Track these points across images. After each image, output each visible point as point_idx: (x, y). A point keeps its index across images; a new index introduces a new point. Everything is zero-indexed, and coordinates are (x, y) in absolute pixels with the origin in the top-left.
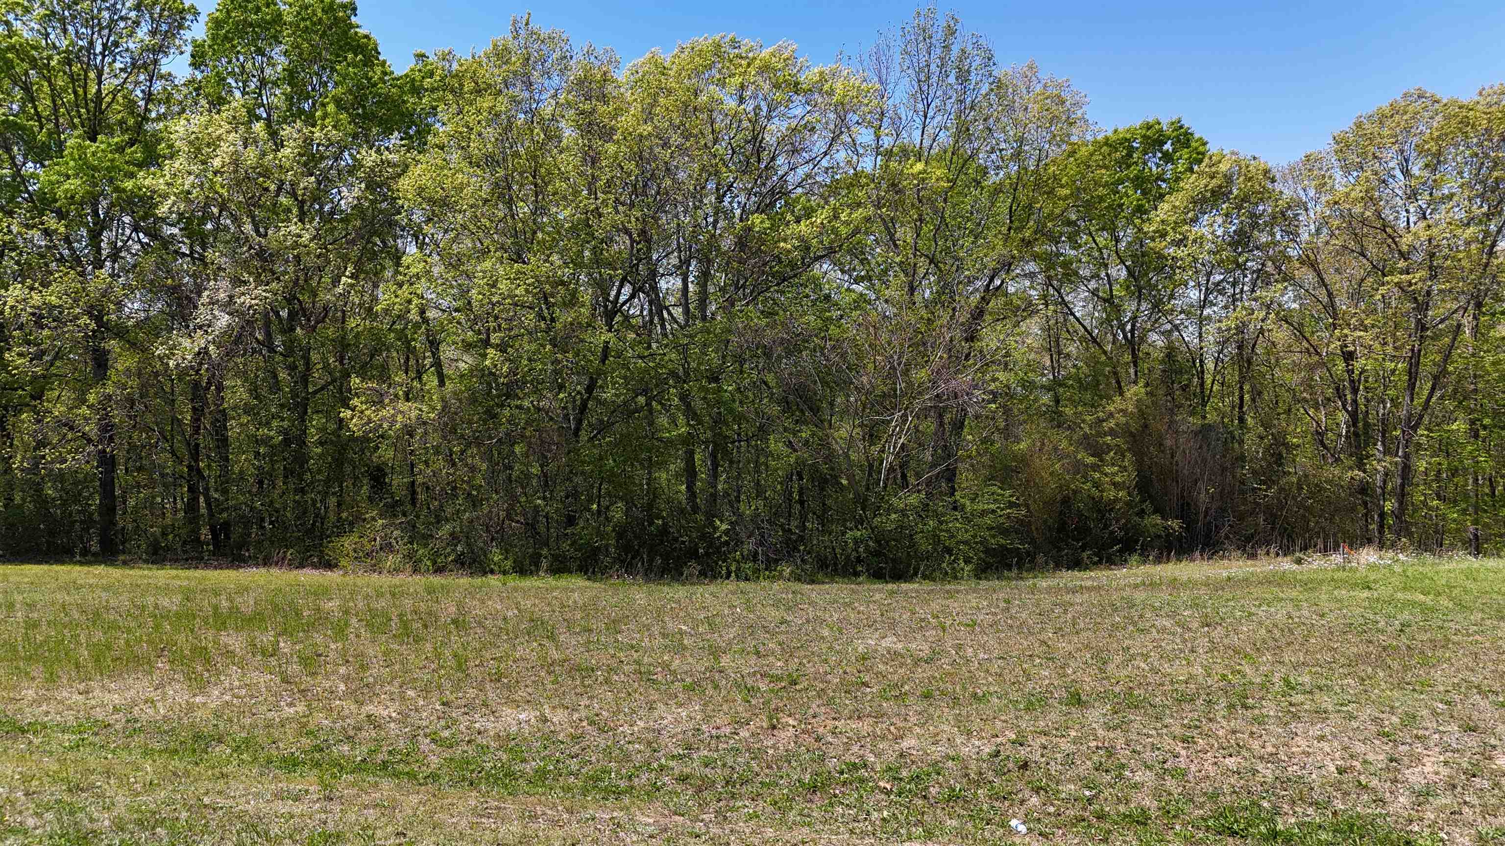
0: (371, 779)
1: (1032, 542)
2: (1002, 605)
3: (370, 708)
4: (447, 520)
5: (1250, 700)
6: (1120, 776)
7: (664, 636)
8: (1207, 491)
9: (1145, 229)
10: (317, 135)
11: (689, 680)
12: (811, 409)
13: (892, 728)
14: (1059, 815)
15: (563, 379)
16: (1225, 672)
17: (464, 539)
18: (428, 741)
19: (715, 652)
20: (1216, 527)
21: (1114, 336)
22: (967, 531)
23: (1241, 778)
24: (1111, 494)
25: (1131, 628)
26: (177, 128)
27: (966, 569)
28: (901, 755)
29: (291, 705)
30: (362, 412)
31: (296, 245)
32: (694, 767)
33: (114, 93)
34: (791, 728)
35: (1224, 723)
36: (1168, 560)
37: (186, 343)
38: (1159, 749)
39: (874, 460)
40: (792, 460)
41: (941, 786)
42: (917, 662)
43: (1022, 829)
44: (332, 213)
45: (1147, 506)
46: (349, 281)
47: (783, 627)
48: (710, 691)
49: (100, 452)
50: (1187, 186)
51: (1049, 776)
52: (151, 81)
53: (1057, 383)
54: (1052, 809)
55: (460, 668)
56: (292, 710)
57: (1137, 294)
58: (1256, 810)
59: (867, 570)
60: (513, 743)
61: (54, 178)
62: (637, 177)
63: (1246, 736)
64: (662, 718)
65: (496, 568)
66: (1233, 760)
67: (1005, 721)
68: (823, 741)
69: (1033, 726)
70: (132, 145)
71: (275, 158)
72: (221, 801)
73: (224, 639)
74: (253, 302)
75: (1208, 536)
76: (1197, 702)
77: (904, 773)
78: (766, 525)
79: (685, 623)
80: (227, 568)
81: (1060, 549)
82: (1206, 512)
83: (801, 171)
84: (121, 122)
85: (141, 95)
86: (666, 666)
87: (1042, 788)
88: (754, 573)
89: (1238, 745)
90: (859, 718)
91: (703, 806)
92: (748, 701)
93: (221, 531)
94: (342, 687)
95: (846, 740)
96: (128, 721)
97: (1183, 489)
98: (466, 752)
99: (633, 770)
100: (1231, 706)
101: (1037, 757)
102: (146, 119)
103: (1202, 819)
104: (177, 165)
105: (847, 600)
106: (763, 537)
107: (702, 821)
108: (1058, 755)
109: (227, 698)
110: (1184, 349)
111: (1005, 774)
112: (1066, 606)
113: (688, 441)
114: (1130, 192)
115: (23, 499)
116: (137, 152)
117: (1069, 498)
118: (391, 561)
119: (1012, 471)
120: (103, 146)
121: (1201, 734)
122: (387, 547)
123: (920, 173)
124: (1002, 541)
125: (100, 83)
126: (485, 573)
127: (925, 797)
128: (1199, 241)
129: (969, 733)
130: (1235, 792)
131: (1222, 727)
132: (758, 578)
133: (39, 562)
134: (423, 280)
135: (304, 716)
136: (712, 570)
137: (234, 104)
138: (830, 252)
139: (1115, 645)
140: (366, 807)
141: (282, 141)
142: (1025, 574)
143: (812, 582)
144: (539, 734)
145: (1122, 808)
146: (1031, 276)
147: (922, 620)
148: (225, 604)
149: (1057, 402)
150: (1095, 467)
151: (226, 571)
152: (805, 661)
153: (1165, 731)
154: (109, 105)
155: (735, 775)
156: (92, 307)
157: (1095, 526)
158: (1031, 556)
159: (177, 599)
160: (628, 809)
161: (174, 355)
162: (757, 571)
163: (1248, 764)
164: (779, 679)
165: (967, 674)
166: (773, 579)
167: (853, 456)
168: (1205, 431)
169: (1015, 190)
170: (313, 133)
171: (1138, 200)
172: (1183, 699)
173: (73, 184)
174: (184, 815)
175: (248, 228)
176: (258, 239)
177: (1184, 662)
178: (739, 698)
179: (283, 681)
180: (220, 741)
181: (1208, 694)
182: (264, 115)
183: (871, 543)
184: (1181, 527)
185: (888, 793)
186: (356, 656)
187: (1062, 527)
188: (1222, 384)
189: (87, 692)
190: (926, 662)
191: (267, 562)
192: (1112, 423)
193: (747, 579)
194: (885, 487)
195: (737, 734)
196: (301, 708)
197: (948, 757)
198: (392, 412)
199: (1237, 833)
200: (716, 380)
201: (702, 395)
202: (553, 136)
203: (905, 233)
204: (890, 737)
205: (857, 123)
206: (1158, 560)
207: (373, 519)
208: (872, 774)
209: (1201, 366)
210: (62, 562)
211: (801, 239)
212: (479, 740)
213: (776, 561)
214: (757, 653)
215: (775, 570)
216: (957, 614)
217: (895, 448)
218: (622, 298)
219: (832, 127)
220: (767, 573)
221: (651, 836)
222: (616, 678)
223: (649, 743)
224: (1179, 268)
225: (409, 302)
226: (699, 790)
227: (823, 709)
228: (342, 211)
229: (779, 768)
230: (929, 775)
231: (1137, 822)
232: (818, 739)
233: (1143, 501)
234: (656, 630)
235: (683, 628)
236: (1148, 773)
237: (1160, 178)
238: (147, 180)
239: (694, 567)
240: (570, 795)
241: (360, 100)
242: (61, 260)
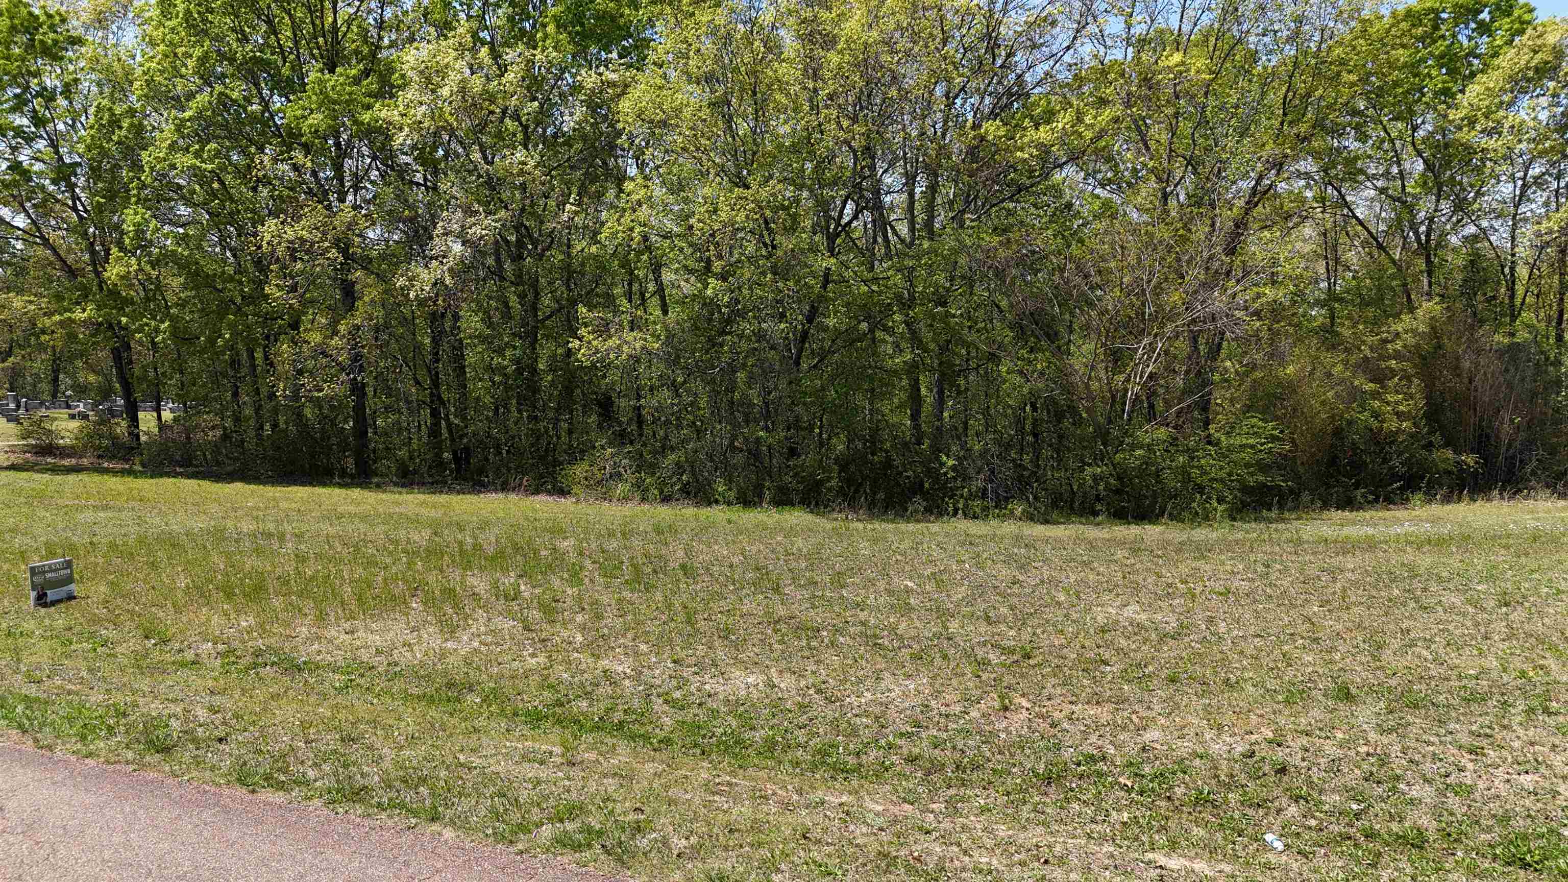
0: (609, 740)
1: (1297, 477)
2: (1260, 569)
3: (604, 663)
4: (672, 449)
5: (1554, 704)
6: (1394, 789)
7: (890, 593)
8: (1512, 421)
9: (1451, 117)
10: (538, 57)
11: (916, 646)
12: (1048, 335)
13: (1134, 717)
14: (1321, 830)
15: (784, 308)
16: (1525, 666)
17: (689, 469)
18: (660, 701)
19: (943, 615)
20: (1521, 461)
21: (1405, 238)
22: (1221, 468)
23: (1538, 801)
24: (1392, 425)
25: (1412, 604)
26: (408, 58)
27: (1220, 508)
28: (1144, 749)
29: (533, 655)
30: (589, 342)
31: (522, 173)
32: (922, 747)
33: (349, 23)
34: (1024, 711)
35: (1521, 732)
36: (1459, 500)
37: (424, 275)
38: (1441, 760)
39: (1118, 391)
40: (1025, 391)
41: (1187, 787)
42: (1163, 637)
43: (1279, 845)
44: (555, 136)
45: (1437, 438)
46: (574, 208)
47: (1016, 589)
48: (938, 661)
49: (351, 380)
50: (1504, 64)
51: (1310, 784)
52: (382, 8)
53: (1332, 297)
54: (1313, 823)
55: (689, 622)
56: (534, 661)
57: (1435, 191)
58: (1554, 839)
59: (1107, 510)
60: (742, 709)
61: (299, 113)
62: (861, 90)
63: (1546, 749)
64: (889, 690)
65: (720, 499)
66: (1529, 777)
67: (1262, 716)
68: (1059, 728)
69: (1294, 723)
70: (368, 76)
71: (500, 84)
72: (477, 762)
73: (472, 581)
74: (484, 232)
75: (1511, 471)
76: (1489, 703)
77: (1147, 770)
78: (996, 461)
79: (911, 579)
80: (469, 493)
81: (1329, 486)
82: (1510, 445)
83: (1041, 70)
84: (357, 52)
85: (373, 23)
86: (893, 629)
87: (1301, 797)
88: (983, 510)
89: (1536, 760)
90: (1098, 703)
91: (933, 793)
92: (979, 676)
93: (462, 458)
94: (579, 638)
95: (1083, 728)
96: (389, 664)
97: (1481, 420)
98: (697, 715)
99: (861, 746)
100: (1530, 711)
101: (1296, 760)
102: (379, 47)
103: (1490, 845)
104: (409, 96)
105: (1085, 558)
106: (993, 472)
107: (932, 812)
108: (1322, 760)
109: (476, 644)
110: (1491, 254)
111: (1259, 778)
112: (1334, 573)
113: (912, 369)
114: (1434, 73)
115: (287, 423)
116: (371, 83)
117: (1342, 429)
118: (621, 489)
119: (1277, 398)
120: (341, 79)
121: (1492, 744)
122: (616, 476)
123: (1177, 66)
124: (1261, 478)
125: (335, 12)
126: (709, 504)
127: (1169, 798)
128: (1517, 130)
129: (1220, 728)
130: (1529, 816)
131: (1518, 737)
132: (987, 516)
133: (303, 484)
134: (645, 206)
135: (546, 668)
136: (938, 507)
137: (461, 30)
138: (1074, 158)
139: (1392, 627)
140: (605, 776)
141: (506, 66)
142: (1287, 515)
143: (1046, 522)
144: (766, 701)
145: (1395, 827)
146: (1308, 176)
147: (1169, 585)
148: (469, 540)
149: (1332, 318)
150: (1375, 395)
151: (468, 496)
152: (1039, 631)
153: (1449, 738)
154: (345, 34)
155: (966, 760)
156: (339, 240)
157: (1372, 461)
158: (1295, 494)
159: (426, 533)
160: (857, 792)
161: (413, 286)
162: (985, 509)
163: (1547, 785)
164: (1012, 651)
165: (1219, 656)
166: (1003, 518)
167: (1095, 385)
168: (1513, 351)
169: (1290, 77)
170: (534, 55)
171: (1444, 82)
172: (1473, 698)
173: (316, 119)
174: (443, 774)
175: (476, 156)
176: (486, 166)
177: (1475, 652)
178: (968, 670)
179: (525, 628)
180: (471, 690)
181: (1503, 694)
182: (489, 39)
183: (1112, 481)
184: (1476, 463)
185: (1129, 790)
186: (592, 604)
187: (1333, 461)
188: (1538, 296)
189: (353, 632)
190: (1173, 638)
191: (505, 488)
192: (1399, 345)
193: (975, 517)
194: (1130, 420)
195: (967, 713)
196: (542, 659)
197: (1195, 754)
198: (618, 342)
199: (1530, 866)
200: (944, 304)
201: (929, 322)
202: (773, 47)
203: (1158, 133)
204: (1132, 727)
205: (1106, 11)
206: (1447, 500)
207: (603, 447)
208: (1112, 768)
209: (1512, 275)
210: (324, 484)
211: (1040, 145)
212: (710, 703)
213: (1007, 499)
214: (988, 619)
215: (1006, 508)
216: (1209, 580)
217: (1141, 377)
218: (846, 219)
219: (1077, 17)
220: (997, 511)
221: (881, 829)
222: (841, 639)
223: (877, 718)
224: (1491, 160)
225: (631, 229)
226: (928, 773)
227: (1059, 691)
228: (564, 135)
229: (1012, 755)
230: (1174, 773)
231: (1412, 845)
232: (1053, 725)
233: (1431, 432)
234: (881, 585)
235: (910, 584)
236: (1427, 787)
237: (1472, 53)
238: (382, 112)
239: (918, 504)
240: (798, 770)
241: (579, 19)
242: (310, 192)
